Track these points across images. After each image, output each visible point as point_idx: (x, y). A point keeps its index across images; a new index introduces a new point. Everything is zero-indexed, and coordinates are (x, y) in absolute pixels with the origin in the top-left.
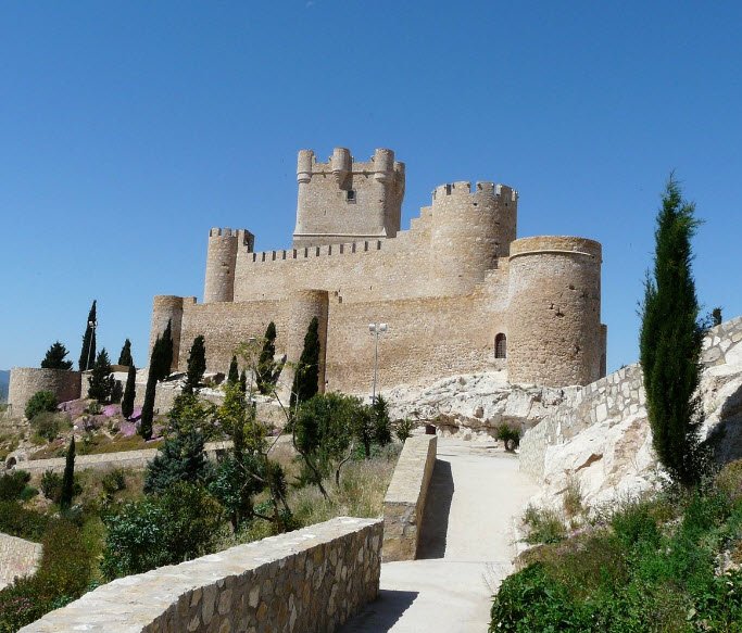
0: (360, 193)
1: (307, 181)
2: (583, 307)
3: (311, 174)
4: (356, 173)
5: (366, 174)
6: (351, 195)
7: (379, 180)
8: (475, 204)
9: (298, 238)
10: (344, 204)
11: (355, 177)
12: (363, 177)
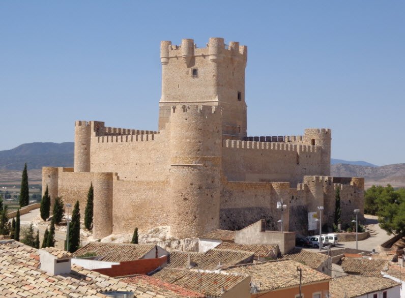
0: (201, 71)
1: (166, 63)
2: (198, 194)
3: (168, 58)
4: (197, 56)
5: (204, 56)
6: (195, 72)
7: (214, 61)
8: (186, 119)
9: (162, 105)
10: (191, 79)
11: (197, 59)
12: (202, 58)
